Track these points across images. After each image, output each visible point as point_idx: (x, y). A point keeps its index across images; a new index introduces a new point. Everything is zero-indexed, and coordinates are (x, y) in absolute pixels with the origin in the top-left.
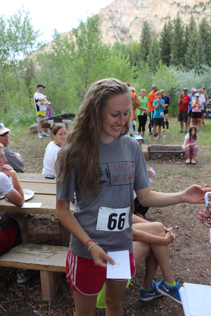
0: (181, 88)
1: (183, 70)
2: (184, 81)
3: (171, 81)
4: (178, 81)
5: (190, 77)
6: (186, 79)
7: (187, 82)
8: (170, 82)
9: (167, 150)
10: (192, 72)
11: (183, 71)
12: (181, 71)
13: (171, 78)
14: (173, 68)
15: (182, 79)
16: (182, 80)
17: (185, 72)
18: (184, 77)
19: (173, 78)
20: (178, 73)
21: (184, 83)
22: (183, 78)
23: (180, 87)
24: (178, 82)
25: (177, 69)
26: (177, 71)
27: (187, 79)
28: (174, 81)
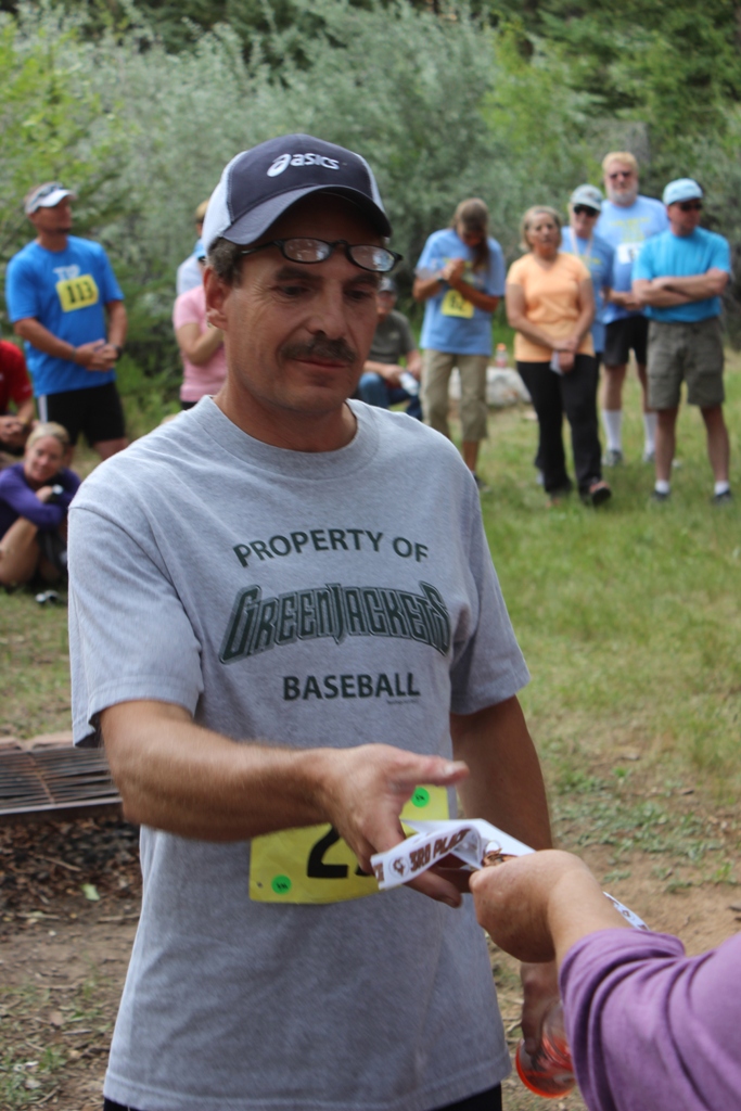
0: (130, 190)
1: (138, 33)
2: (156, 134)
3: (45, 129)
4: (104, 135)
5: (201, 95)
6: (172, 110)
7: (183, 140)
8: (31, 140)
9: (59, 794)
10: (221, 52)
11: (144, 46)
12: (120, 43)
13: (38, 103)
14: (50, 23)
15: (139, 112)
16: (137, 126)
17: (158, 52)
18: (153, 98)
19: (59, 108)
20: (97, 63)
21: (155, 149)
22: (146, 105)
23: (122, 184)
24: (106, 142)
25: (90, 33)
26: (89, 46)
27: (181, 110)
28: (65, 131)
